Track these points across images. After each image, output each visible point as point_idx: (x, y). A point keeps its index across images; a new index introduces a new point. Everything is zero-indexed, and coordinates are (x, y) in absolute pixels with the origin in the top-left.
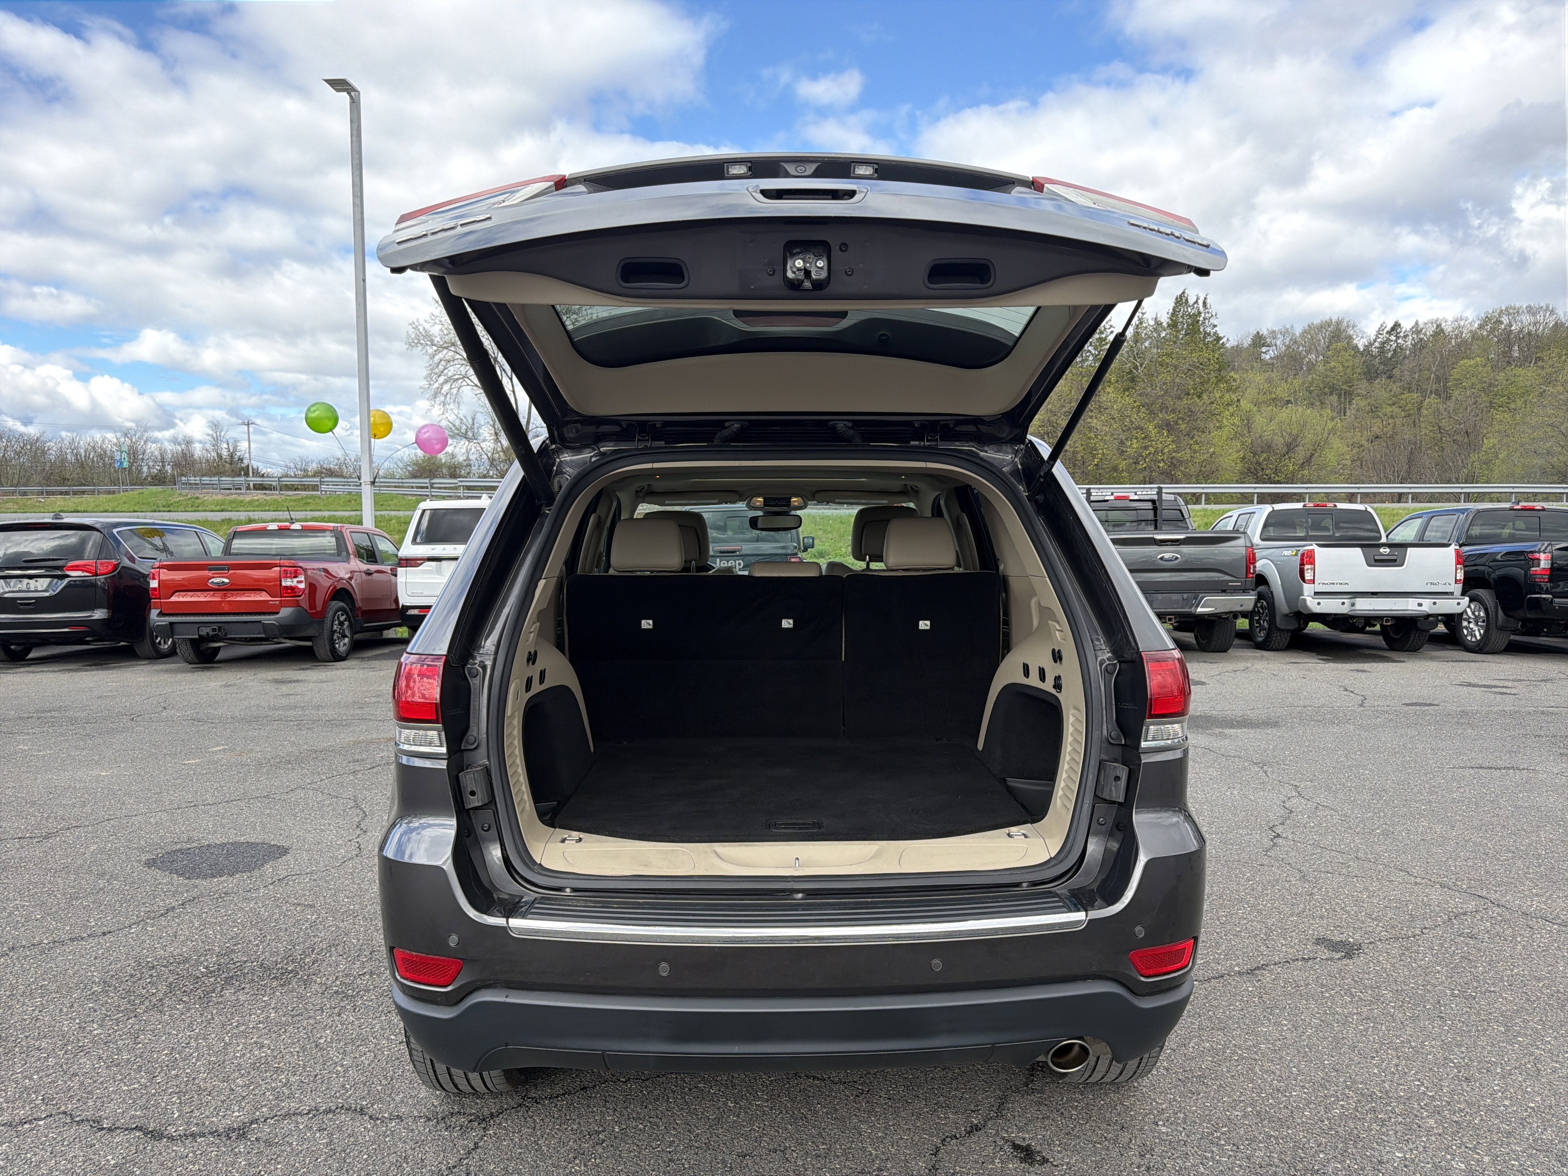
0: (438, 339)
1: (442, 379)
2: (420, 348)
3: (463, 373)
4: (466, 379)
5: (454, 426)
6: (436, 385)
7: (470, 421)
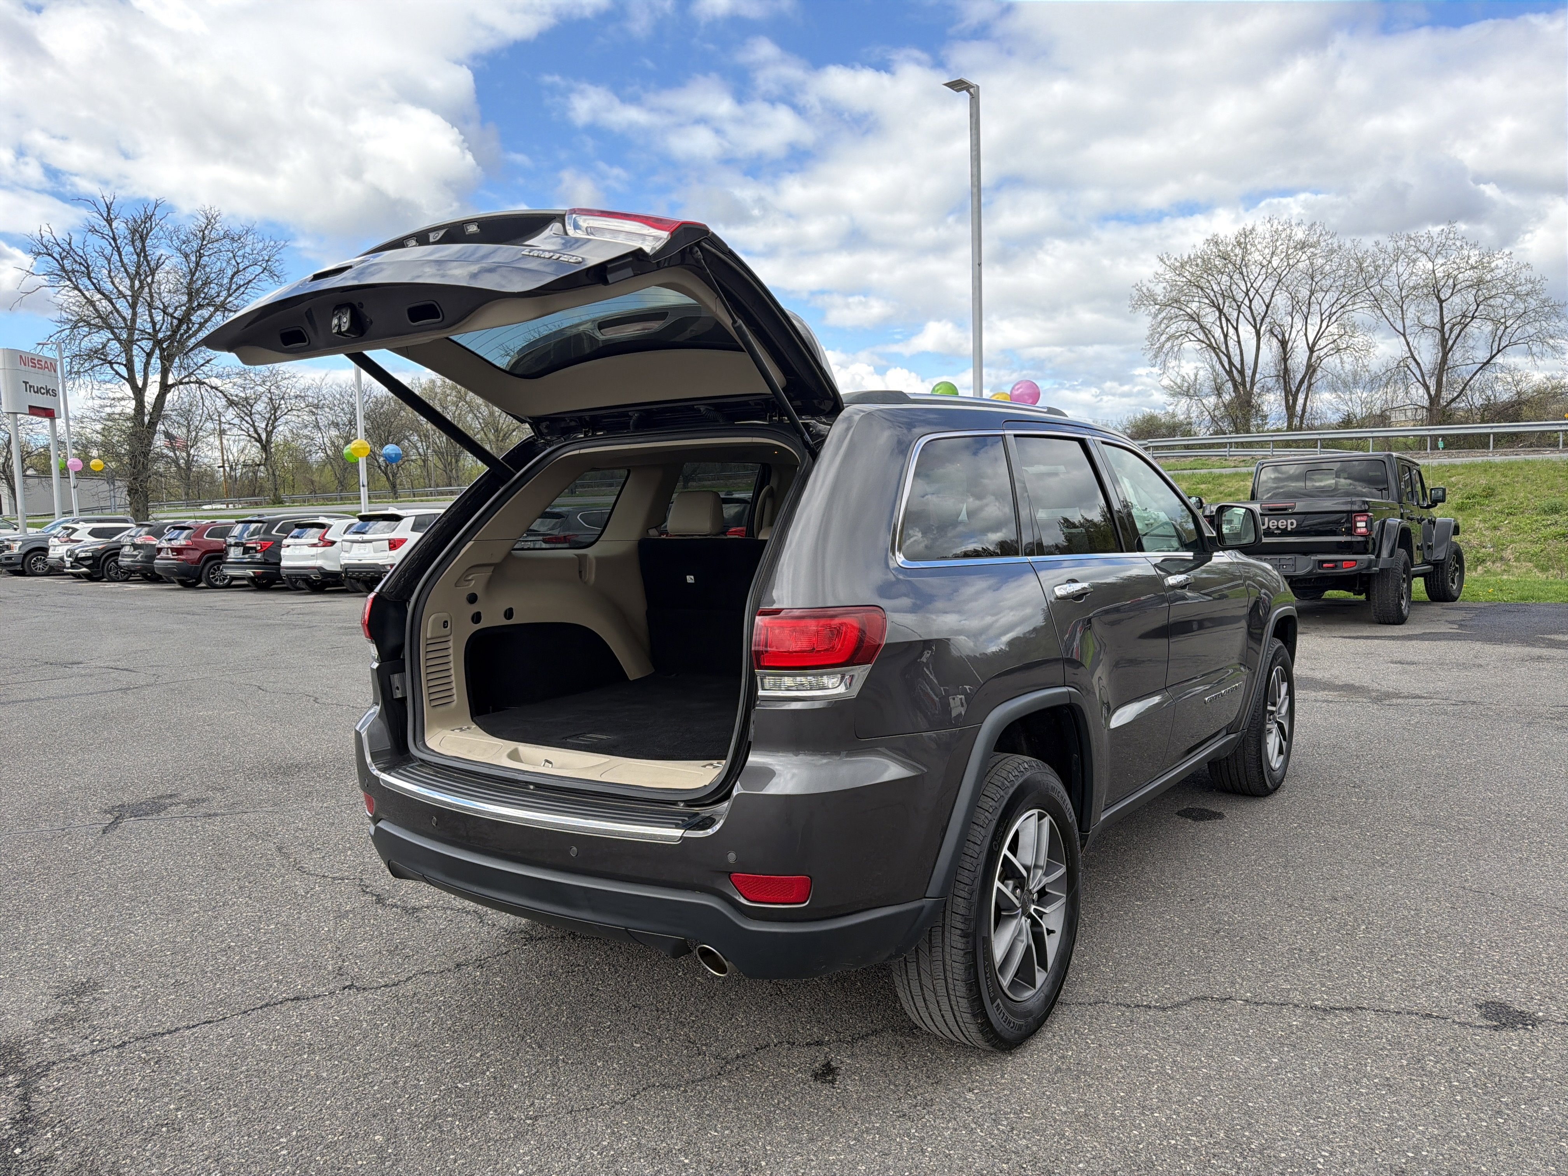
0: (1161, 297)
1: (1163, 338)
2: (1143, 308)
3: (1186, 329)
4: (1189, 335)
5: (1176, 384)
6: (1158, 345)
7: (1193, 377)
